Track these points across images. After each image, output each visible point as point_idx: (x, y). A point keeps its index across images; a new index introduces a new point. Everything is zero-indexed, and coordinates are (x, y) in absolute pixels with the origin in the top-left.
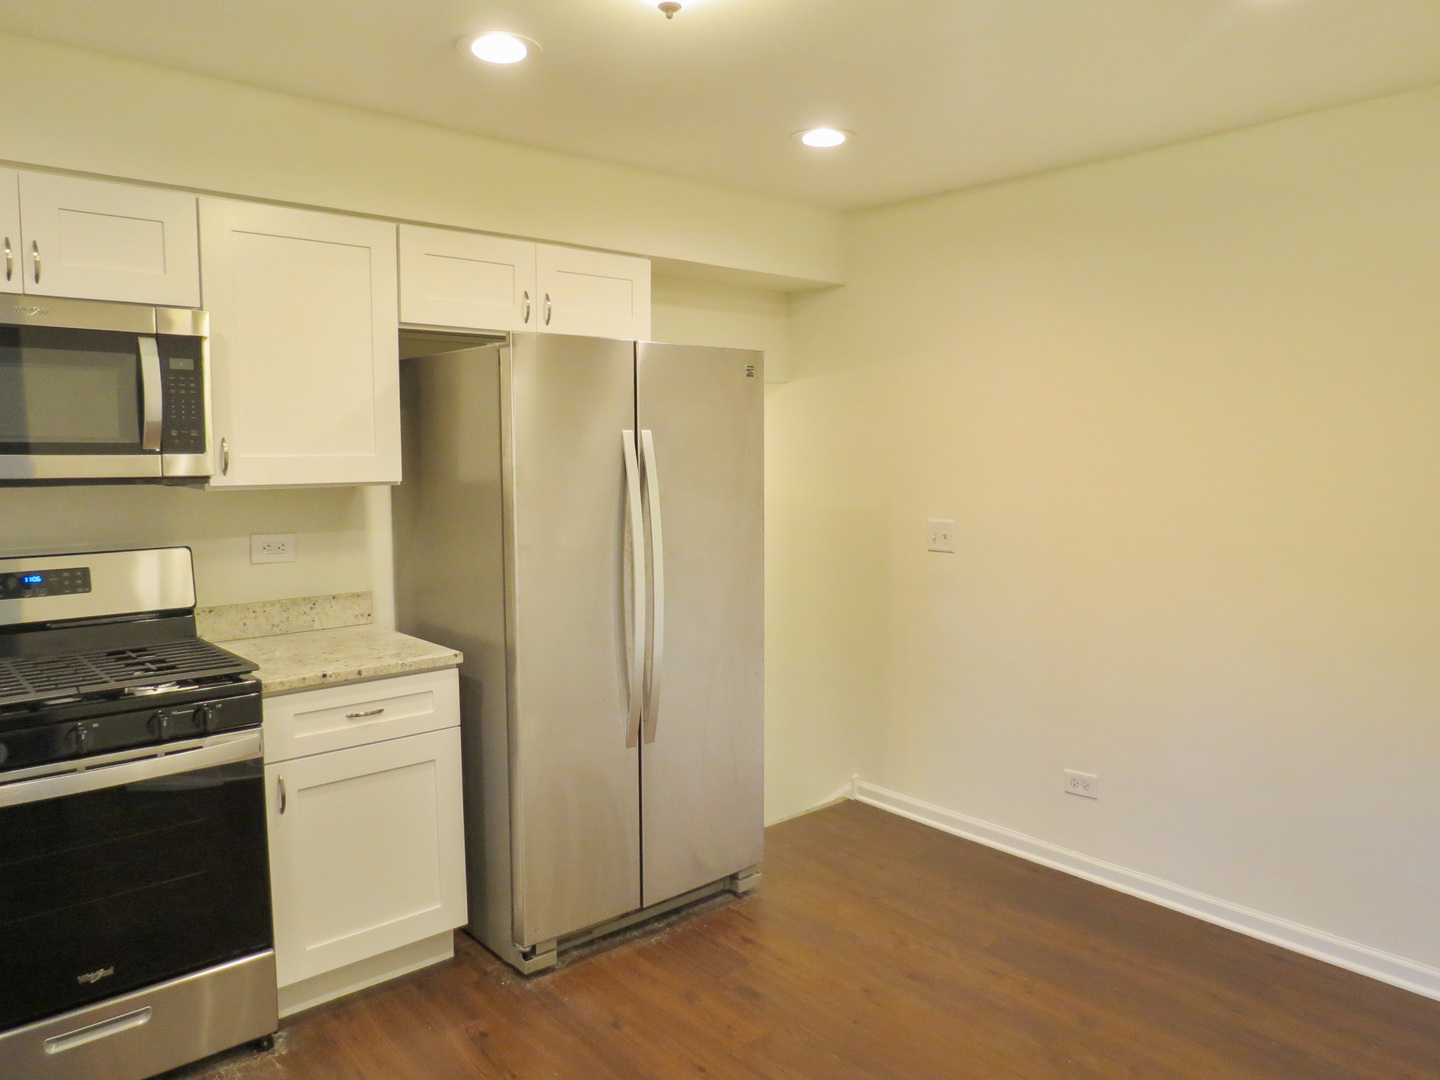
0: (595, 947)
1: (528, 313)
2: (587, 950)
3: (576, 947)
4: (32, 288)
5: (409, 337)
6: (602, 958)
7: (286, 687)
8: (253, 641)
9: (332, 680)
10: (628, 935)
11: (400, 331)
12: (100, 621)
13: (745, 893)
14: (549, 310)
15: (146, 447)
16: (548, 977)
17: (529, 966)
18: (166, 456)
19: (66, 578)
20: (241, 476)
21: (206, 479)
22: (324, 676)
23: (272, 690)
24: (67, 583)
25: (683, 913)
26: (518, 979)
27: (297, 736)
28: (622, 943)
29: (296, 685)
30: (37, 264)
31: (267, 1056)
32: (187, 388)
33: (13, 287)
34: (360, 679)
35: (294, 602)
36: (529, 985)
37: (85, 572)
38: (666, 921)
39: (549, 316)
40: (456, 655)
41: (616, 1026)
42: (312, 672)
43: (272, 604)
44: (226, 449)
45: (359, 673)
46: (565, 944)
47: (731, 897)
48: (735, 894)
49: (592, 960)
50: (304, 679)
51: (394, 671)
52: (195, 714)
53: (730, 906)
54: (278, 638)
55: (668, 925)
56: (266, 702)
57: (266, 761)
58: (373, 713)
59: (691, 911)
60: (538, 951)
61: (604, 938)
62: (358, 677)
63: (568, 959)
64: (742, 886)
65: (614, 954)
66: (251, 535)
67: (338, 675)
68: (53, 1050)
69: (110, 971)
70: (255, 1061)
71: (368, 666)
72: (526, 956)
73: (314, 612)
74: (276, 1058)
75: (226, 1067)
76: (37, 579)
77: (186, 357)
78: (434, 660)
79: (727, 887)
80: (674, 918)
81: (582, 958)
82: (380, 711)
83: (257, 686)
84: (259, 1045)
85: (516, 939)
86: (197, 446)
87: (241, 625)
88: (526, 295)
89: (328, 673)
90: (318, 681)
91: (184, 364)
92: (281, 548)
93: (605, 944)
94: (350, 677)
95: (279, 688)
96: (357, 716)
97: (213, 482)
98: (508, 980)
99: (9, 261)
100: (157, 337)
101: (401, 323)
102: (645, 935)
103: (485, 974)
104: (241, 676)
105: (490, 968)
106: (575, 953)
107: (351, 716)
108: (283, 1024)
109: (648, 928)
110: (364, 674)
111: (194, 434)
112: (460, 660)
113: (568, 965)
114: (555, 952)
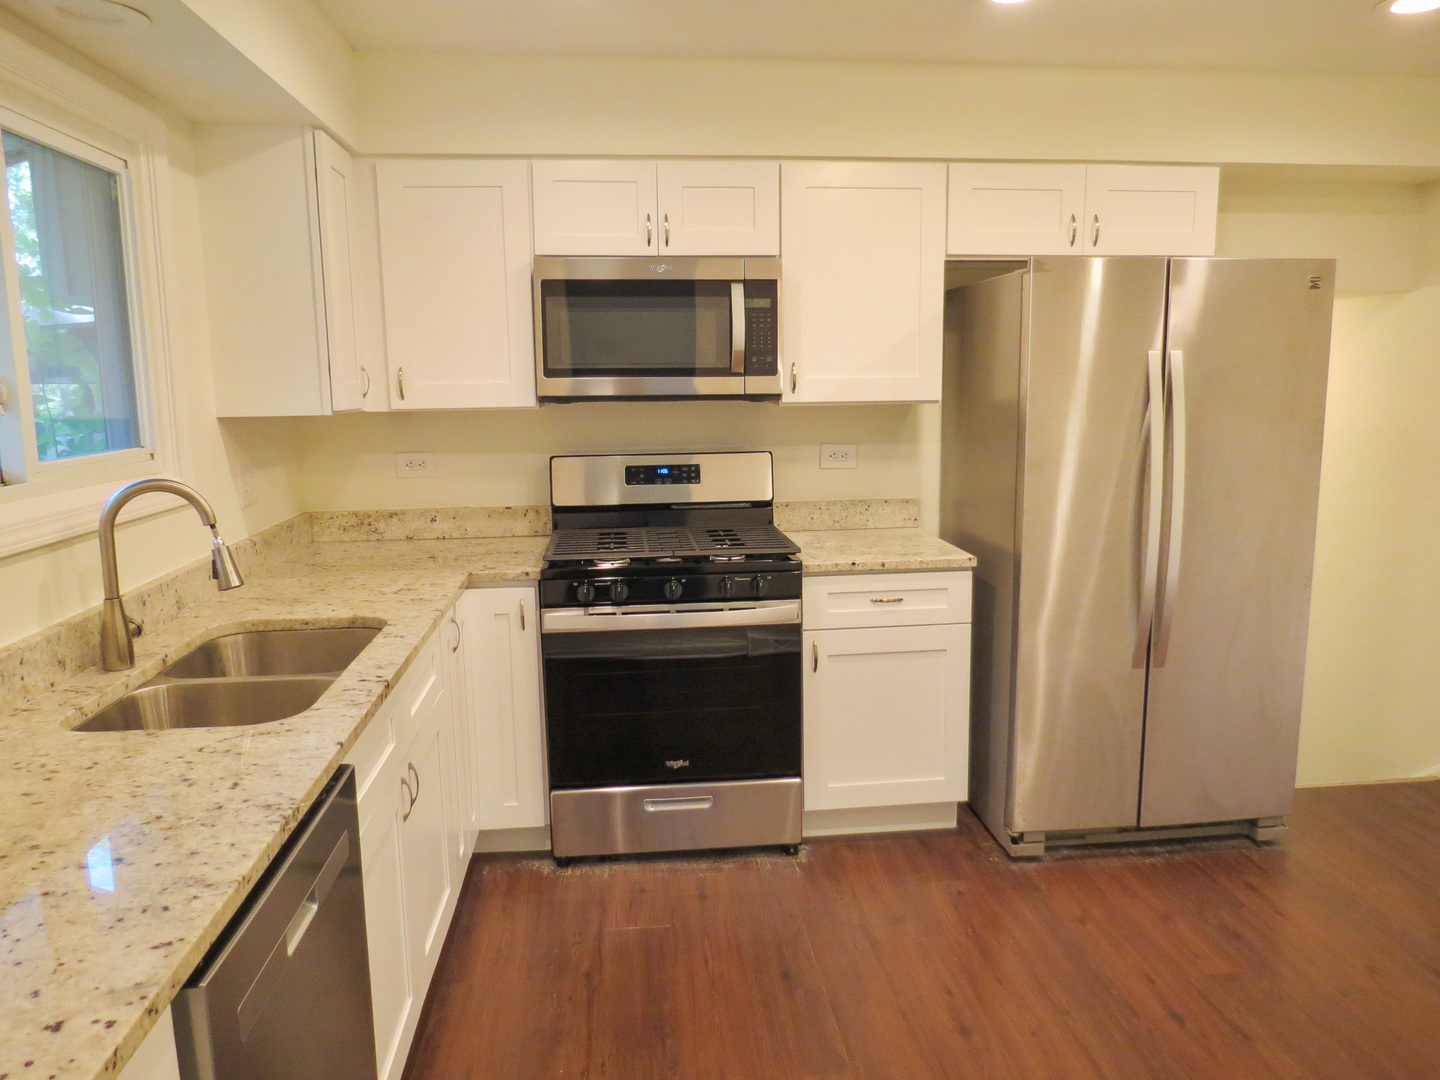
0: (1087, 852)
1: (1074, 236)
2: (1078, 853)
3: (1068, 847)
4: (665, 251)
5: (954, 267)
6: (1090, 863)
7: (823, 569)
8: (815, 533)
9: (860, 568)
10: (1123, 850)
11: (947, 262)
12: (709, 506)
13: (1267, 843)
14: (1098, 231)
15: (734, 370)
16: (1033, 865)
17: (1017, 850)
18: (749, 378)
19: (685, 472)
20: (807, 394)
21: (778, 397)
22: (854, 564)
23: (811, 570)
24: (684, 475)
25: (1188, 845)
26: (1006, 859)
27: (830, 611)
28: (1115, 855)
29: (830, 569)
30: (667, 232)
31: (791, 860)
32: (765, 322)
33: (652, 251)
34: (883, 570)
35: (853, 503)
36: (1014, 867)
37: (697, 467)
38: (1168, 848)
39: (1097, 236)
40: (970, 559)
41: (1082, 921)
42: (844, 560)
43: (835, 503)
44: (795, 372)
45: (883, 565)
46: (1055, 841)
47: (1247, 843)
48: (1253, 841)
49: (1080, 862)
50: (837, 565)
51: (913, 567)
52: (752, 581)
53: (1244, 851)
54: (838, 532)
55: (1169, 852)
56: (805, 580)
57: (804, 627)
58: (894, 601)
59: (1198, 845)
60: (1025, 839)
61: (1098, 846)
62: (881, 568)
63: (1058, 855)
64: (1262, 834)
65: (1103, 863)
66: (822, 443)
67: (864, 564)
68: (651, 809)
69: (687, 763)
70: (782, 861)
71: (891, 561)
72: (1015, 841)
73: (868, 512)
74: (797, 863)
75: (762, 858)
76: (665, 471)
77: (764, 297)
78: (949, 561)
79: (1245, 832)
80: (1177, 847)
81: (1070, 858)
82: (901, 600)
83: (799, 566)
84: (787, 850)
85: (1008, 824)
86: (772, 370)
87: (809, 519)
88: (1073, 219)
89: (857, 562)
90: (848, 568)
91: (764, 303)
92: (844, 456)
93: (1098, 852)
94: (875, 568)
95: (817, 570)
96: (881, 601)
97: (785, 399)
98: (996, 858)
99: (649, 232)
100: (745, 282)
101: (948, 256)
102: (1142, 854)
103: (979, 848)
104: (790, 556)
105: (984, 844)
106: (1066, 852)
107: (876, 601)
108: (805, 841)
109: (1147, 849)
110: (887, 566)
111: (769, 359)
112: (974, 563)
113: (1057, 860)
114: (1043, 845)
